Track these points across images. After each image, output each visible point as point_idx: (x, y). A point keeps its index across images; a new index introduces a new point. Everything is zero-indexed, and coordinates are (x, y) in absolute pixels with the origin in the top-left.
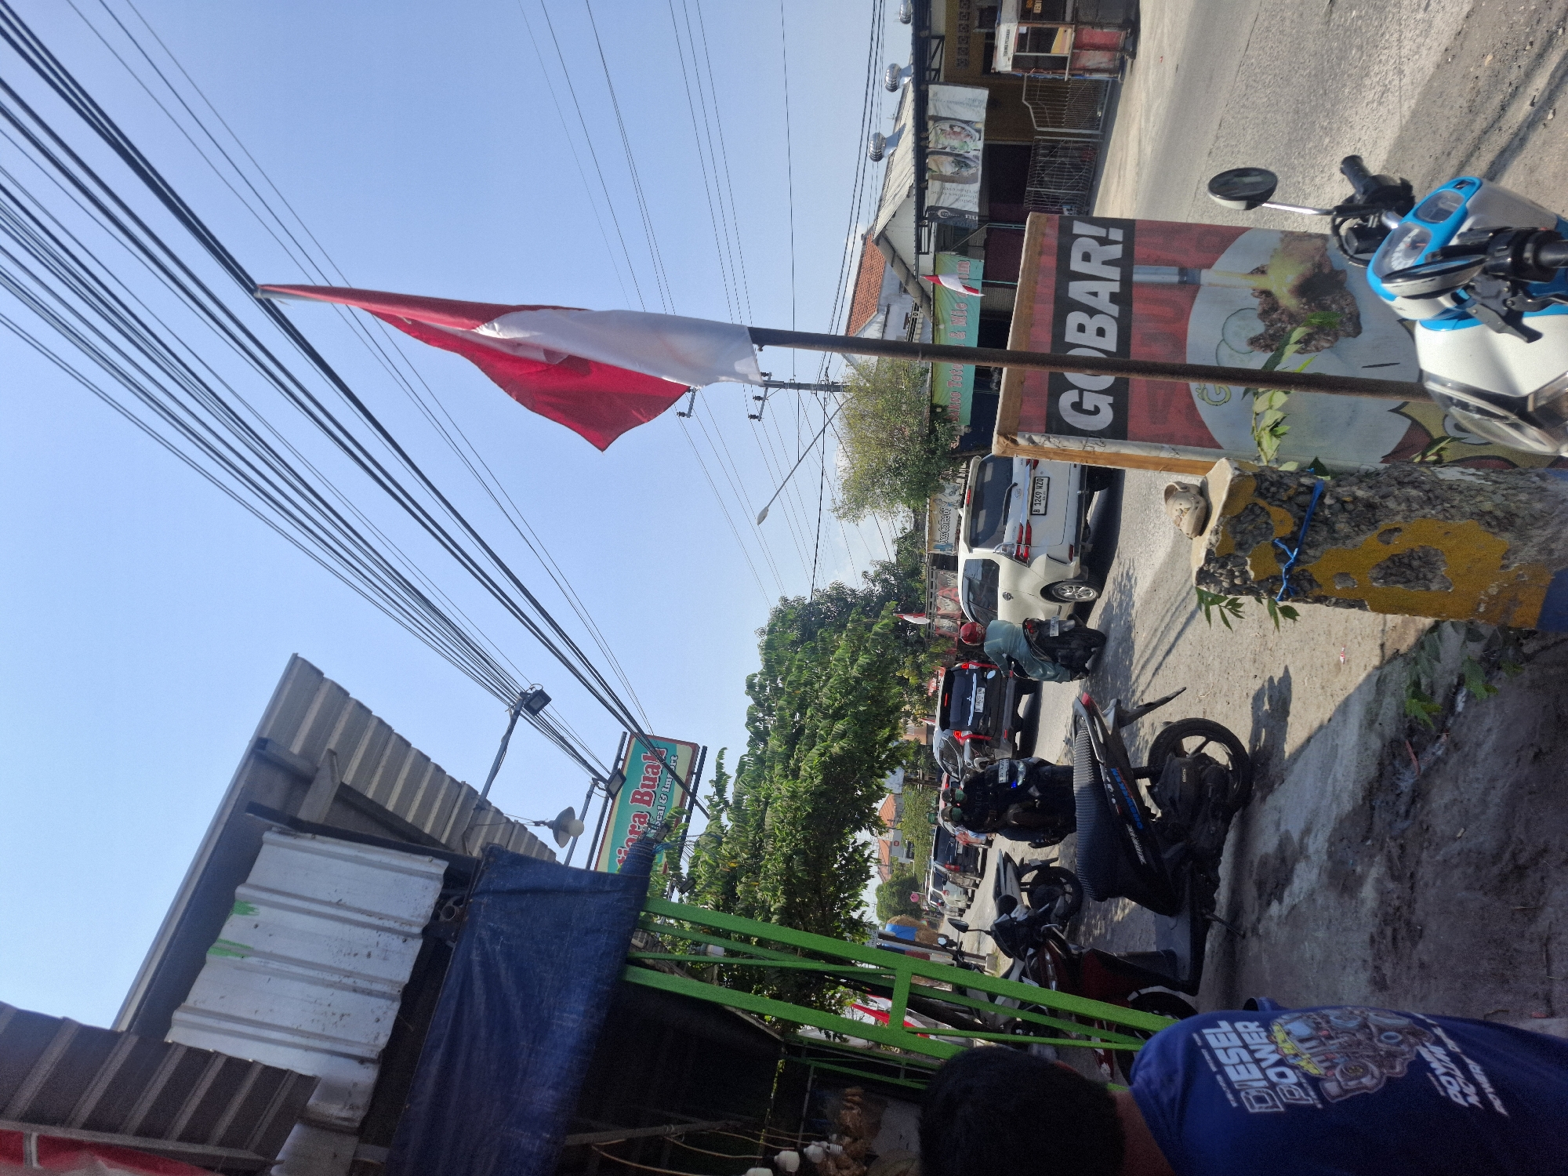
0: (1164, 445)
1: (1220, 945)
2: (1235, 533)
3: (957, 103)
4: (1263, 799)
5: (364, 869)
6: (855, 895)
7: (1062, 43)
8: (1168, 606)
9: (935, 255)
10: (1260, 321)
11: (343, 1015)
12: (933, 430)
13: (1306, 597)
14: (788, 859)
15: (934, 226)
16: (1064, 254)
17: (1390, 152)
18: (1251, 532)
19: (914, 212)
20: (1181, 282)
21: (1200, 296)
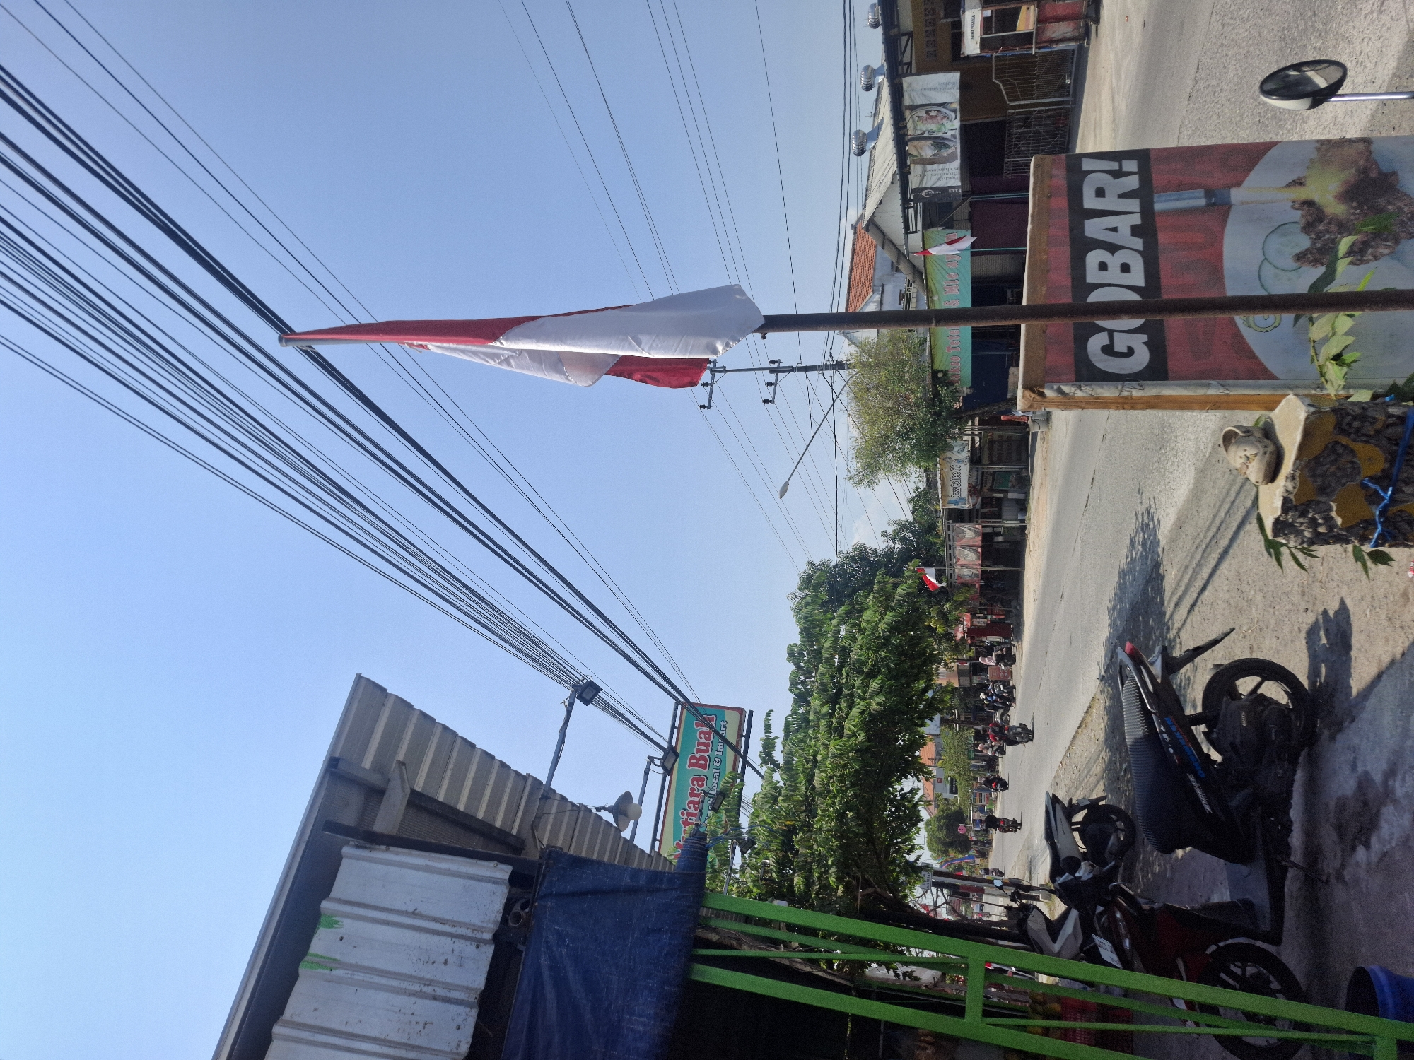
0: (1212, 382)
1: (1300, 889)
2: (1314, 476)
3: (930, 89)
4: (1333, 738)
5: (436, 877)
6: (910, 839)
7: (1027, 20)
8: (1197, 543)
9: (923, 234)
10: (1304, 235)
11: (426, 1024)
12: (936, 394)
13: (1406, 540)
14: (841, 816)
15: (920, 206)
16: (1075, 193)
17: (1400, 58)
18: (1334, 474)
19: (899, 196)
20: (1209, 205)
21: (1232, 216)
